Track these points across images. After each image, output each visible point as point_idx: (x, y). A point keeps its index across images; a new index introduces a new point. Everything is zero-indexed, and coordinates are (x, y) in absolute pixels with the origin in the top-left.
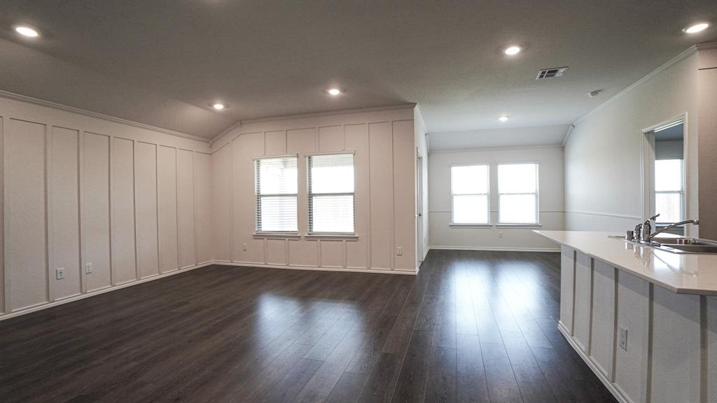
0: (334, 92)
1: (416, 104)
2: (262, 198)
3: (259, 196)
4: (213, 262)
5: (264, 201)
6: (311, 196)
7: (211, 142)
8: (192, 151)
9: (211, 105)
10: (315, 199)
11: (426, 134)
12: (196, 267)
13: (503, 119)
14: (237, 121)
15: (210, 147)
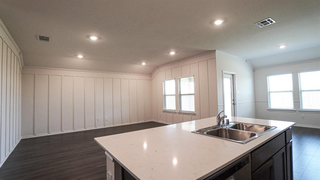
0: (172, 53)
1: (215, 50)
2: (166, 96)
3: (165, 95)
4: (152, 120)
5: (167, 97)
6: (180, 95)
7: (151, 75)
8: (143, 80)
9: (141, 63)
10: (182, 97)
11: (246, 61)
12: (145, 122)
13: (282, 47)
14: (157, 67)
15: (151, 77)
